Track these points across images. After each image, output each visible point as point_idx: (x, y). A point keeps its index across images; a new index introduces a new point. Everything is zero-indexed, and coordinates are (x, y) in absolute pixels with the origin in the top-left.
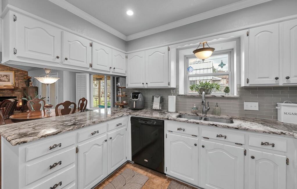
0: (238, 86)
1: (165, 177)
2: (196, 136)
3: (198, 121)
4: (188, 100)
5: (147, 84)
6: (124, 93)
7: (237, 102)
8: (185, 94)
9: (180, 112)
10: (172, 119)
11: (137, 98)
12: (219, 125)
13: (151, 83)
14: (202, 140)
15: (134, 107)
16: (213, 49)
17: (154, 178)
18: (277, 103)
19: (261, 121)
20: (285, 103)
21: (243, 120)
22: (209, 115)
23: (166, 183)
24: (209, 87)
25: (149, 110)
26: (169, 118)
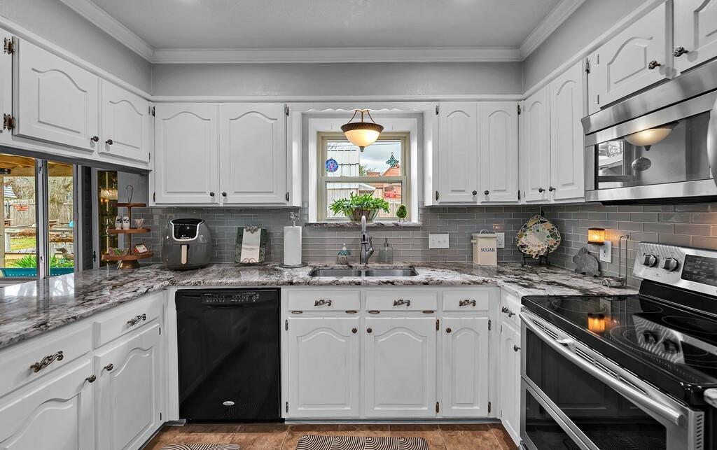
0: (420, 204)
1: (284, 428)
2: (355, 312)
3: (358, 279)
4: (330, 236)
5: (224, 195)
6: (139, 221)
7: (418, 235)
8: (317, 220)
9: (313, 264)
10: (301, 281)
11: (192, 234)
12: (398, 282)
13: (236, 192)
14: (367, 318)
15: (184, 261)
16: (379, 128)
17: (254, 440)
18: (473, 234)
19: (454, 266)
20: (483, 232)
21: (430, 267)
22: (372, 265)
23: (288, 440)
24: (372, 206)
25: (227, 265)
26: (294, 281)
